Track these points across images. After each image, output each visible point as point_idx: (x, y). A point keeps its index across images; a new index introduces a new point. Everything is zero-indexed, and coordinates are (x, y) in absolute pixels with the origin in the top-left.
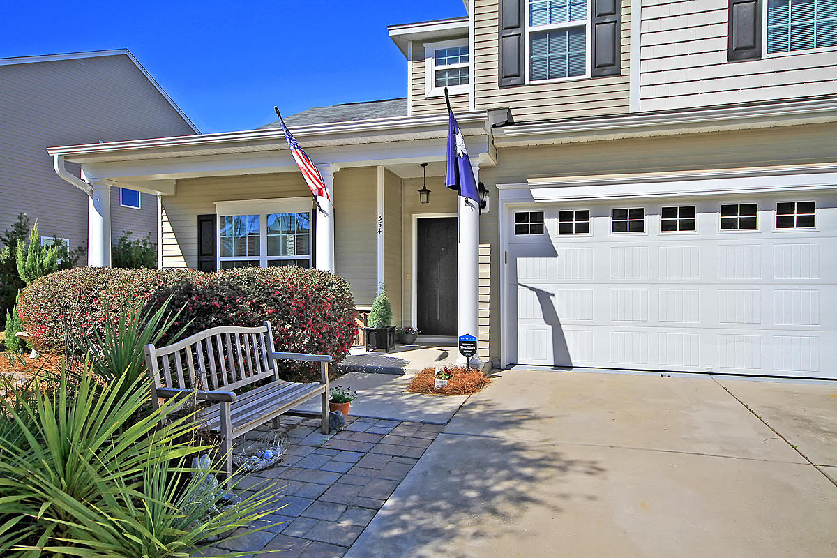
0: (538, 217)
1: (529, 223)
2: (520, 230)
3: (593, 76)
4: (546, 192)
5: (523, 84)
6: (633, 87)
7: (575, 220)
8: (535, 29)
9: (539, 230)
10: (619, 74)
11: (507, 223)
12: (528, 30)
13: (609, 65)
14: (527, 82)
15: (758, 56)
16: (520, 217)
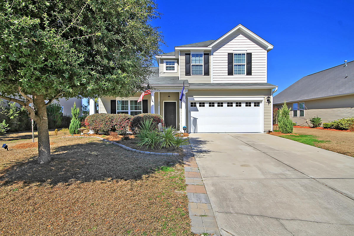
0: (195, 103)
1: (193, 104)
2: (192, 106)
3: (204, 75)
4: (197, 99)
5: (190, 75)
6: (212, 78)
7: (202, 104)
8: (192, 64)
9: (195, 106)
10: (209, 75)
11: (189, 105)
12: (191, 64)
13: (207, 73)
14: (191, 75)
15: (233, 75)
16: (192, 103)
